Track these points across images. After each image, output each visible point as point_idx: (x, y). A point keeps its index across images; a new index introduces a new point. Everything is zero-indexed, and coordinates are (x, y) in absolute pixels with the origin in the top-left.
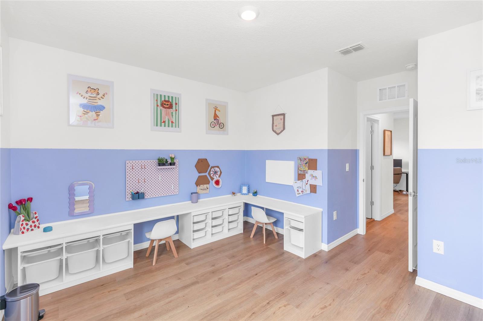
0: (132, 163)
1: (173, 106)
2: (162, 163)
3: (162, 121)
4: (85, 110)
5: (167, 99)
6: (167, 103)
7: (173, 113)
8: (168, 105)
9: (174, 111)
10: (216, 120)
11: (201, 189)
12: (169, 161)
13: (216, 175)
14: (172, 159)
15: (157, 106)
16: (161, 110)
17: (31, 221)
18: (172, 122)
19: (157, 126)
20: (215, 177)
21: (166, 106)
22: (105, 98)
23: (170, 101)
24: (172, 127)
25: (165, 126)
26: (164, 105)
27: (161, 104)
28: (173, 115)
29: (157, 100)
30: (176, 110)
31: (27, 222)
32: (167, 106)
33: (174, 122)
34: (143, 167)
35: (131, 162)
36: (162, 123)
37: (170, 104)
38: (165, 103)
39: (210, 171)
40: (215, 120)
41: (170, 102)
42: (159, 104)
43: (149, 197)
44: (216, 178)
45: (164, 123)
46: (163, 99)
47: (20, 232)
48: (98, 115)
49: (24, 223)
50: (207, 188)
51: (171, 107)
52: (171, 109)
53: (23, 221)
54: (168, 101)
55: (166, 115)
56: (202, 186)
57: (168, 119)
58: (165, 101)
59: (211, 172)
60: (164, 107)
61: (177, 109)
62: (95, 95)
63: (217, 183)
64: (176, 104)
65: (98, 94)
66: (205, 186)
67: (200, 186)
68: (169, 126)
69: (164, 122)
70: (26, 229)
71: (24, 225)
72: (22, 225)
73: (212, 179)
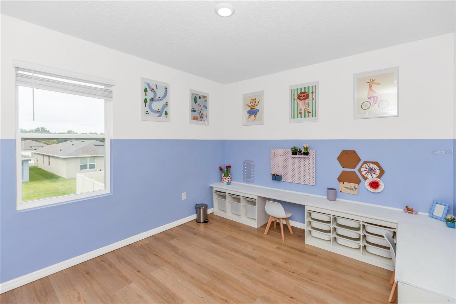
0: (275, 151)
1: (310, 96)
2: (295, 152)
3: (299, 113)
4: (250, 115)
5: (303, 91)
6: (303, 95)
7: (310, 103)
8: (304, 96)
9: (310, 101)
10: (372, 99)
11: (346, 188)
12: (303, 151)
13: (372, 174)
14: (307, 149)
15: (294, 99)
16: (297, 103)
17: (227, 178)
18: (309, 112)
19: (294, 118)
20: (369, 176)
21: (302, 98)
22: (259, 104)
23: (307, 91)
24: (308, 117)
25: (301, 117)
26: (300, 97)
27: (298, 97)
28: (310, 105)
29: (294, 95)
30: (313, 99)
31: (225, 178)
32: (304, 98)
33: (310, 112)
34: (282, 155)
35: (274, 149)
36: (299, 115)
37: (306, 95)
38: (301, 95)
39: (361, 167)
40: (369, 99)
41: (307, 93)
42: (296, 97)
43: (284, 181)
44: (371, 178)
45: (300, 115)
46: (299, 92)
47: (222, 182)
48: (255, 117)
49: (224, 177)
50: (356, 189)
51: (307, 97)
52: (307, 100)
53: (223, 176)
54: (305, 93)
55: (302, 106)
56: (346, 184)
57: (304, 110)
58: (302, 93)
59: (362, 169)
60: (300, 99)
61: (314, 97)
62: (254, 104)
63: (375, 185)
64: (313, 93)
65: (255, 102)
66: (353, 185)
67: (344, 183)
68: (305, 117)
69: (300, 113)
70: (225, 181)
71: (224, 179)
72: (223, 178)
73: (365, 179)
